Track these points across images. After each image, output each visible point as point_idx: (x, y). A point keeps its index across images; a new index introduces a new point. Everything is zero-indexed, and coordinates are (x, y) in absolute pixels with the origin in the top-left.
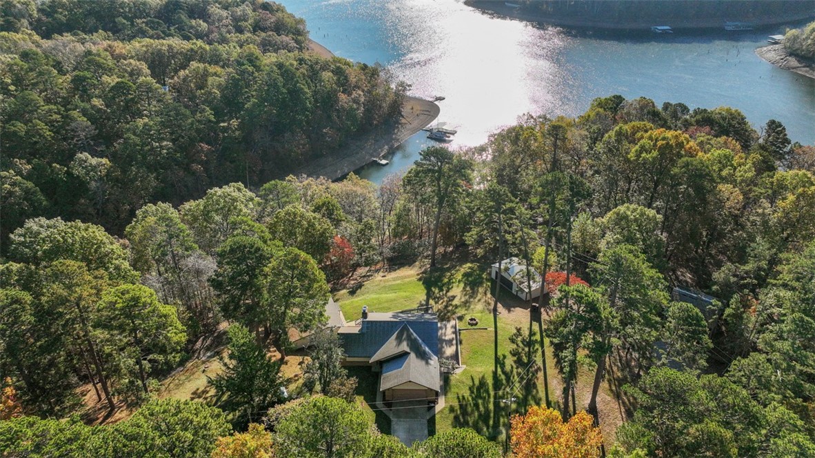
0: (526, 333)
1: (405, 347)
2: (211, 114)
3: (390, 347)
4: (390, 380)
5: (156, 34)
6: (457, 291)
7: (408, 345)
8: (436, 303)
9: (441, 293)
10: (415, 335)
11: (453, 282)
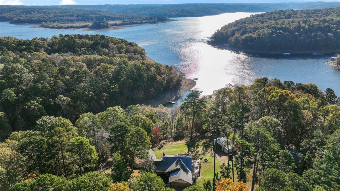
0: (226, 165)
1: (179, 167)
2: (108, 82)
3: (173, 167)
4: (173, 179)
5: (89, 53)
6: (200, 149)
7: (180, 166)
8: (192, 153)
9: (194, 150)
10: (183, 163)
11: (199, 146)
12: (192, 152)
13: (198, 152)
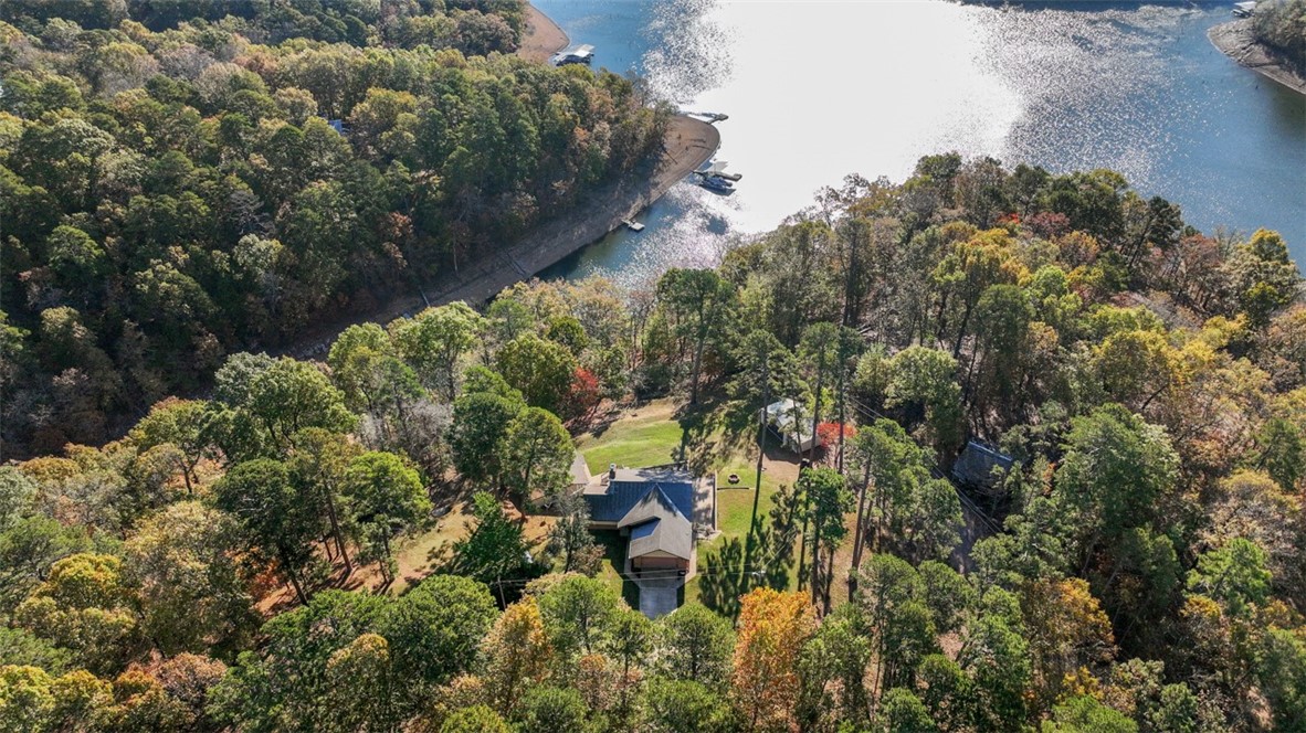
3: (638, 513)
4: (638, 548)
6: (717, 436)
9: (699, 438)
10: (667, 498)
11: (714, 424)
12: (694, 446)
13: (710, 448)
